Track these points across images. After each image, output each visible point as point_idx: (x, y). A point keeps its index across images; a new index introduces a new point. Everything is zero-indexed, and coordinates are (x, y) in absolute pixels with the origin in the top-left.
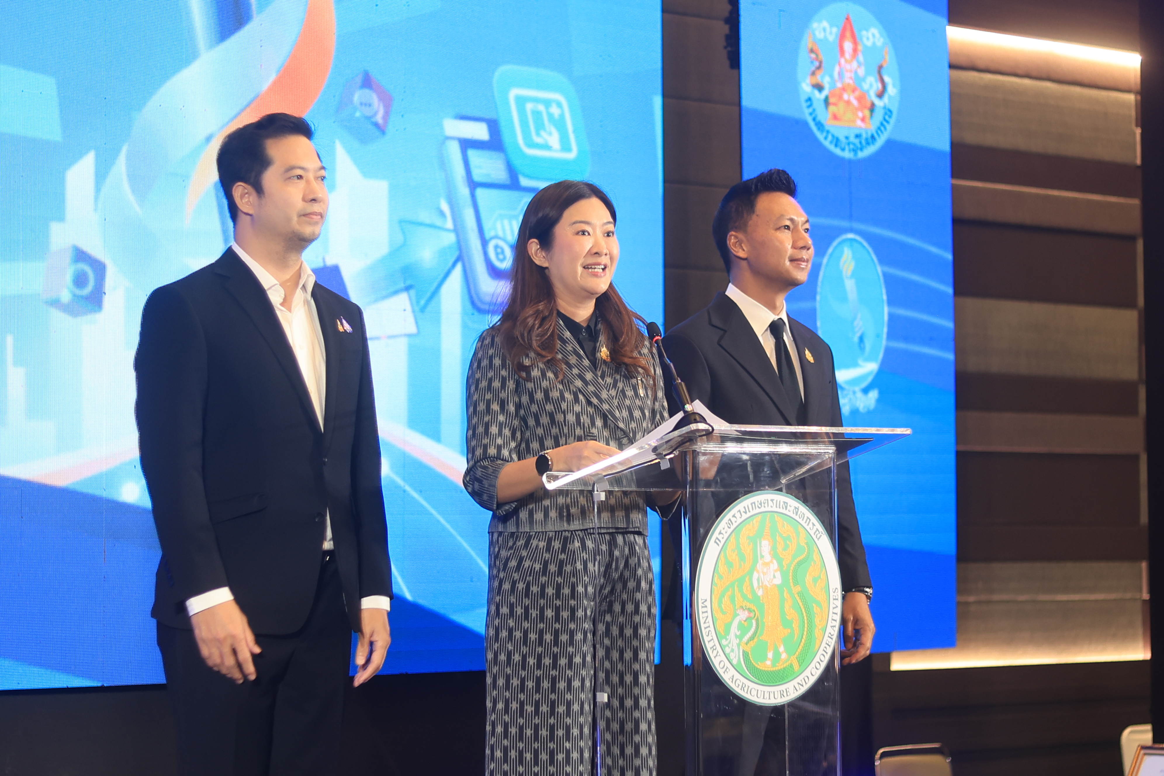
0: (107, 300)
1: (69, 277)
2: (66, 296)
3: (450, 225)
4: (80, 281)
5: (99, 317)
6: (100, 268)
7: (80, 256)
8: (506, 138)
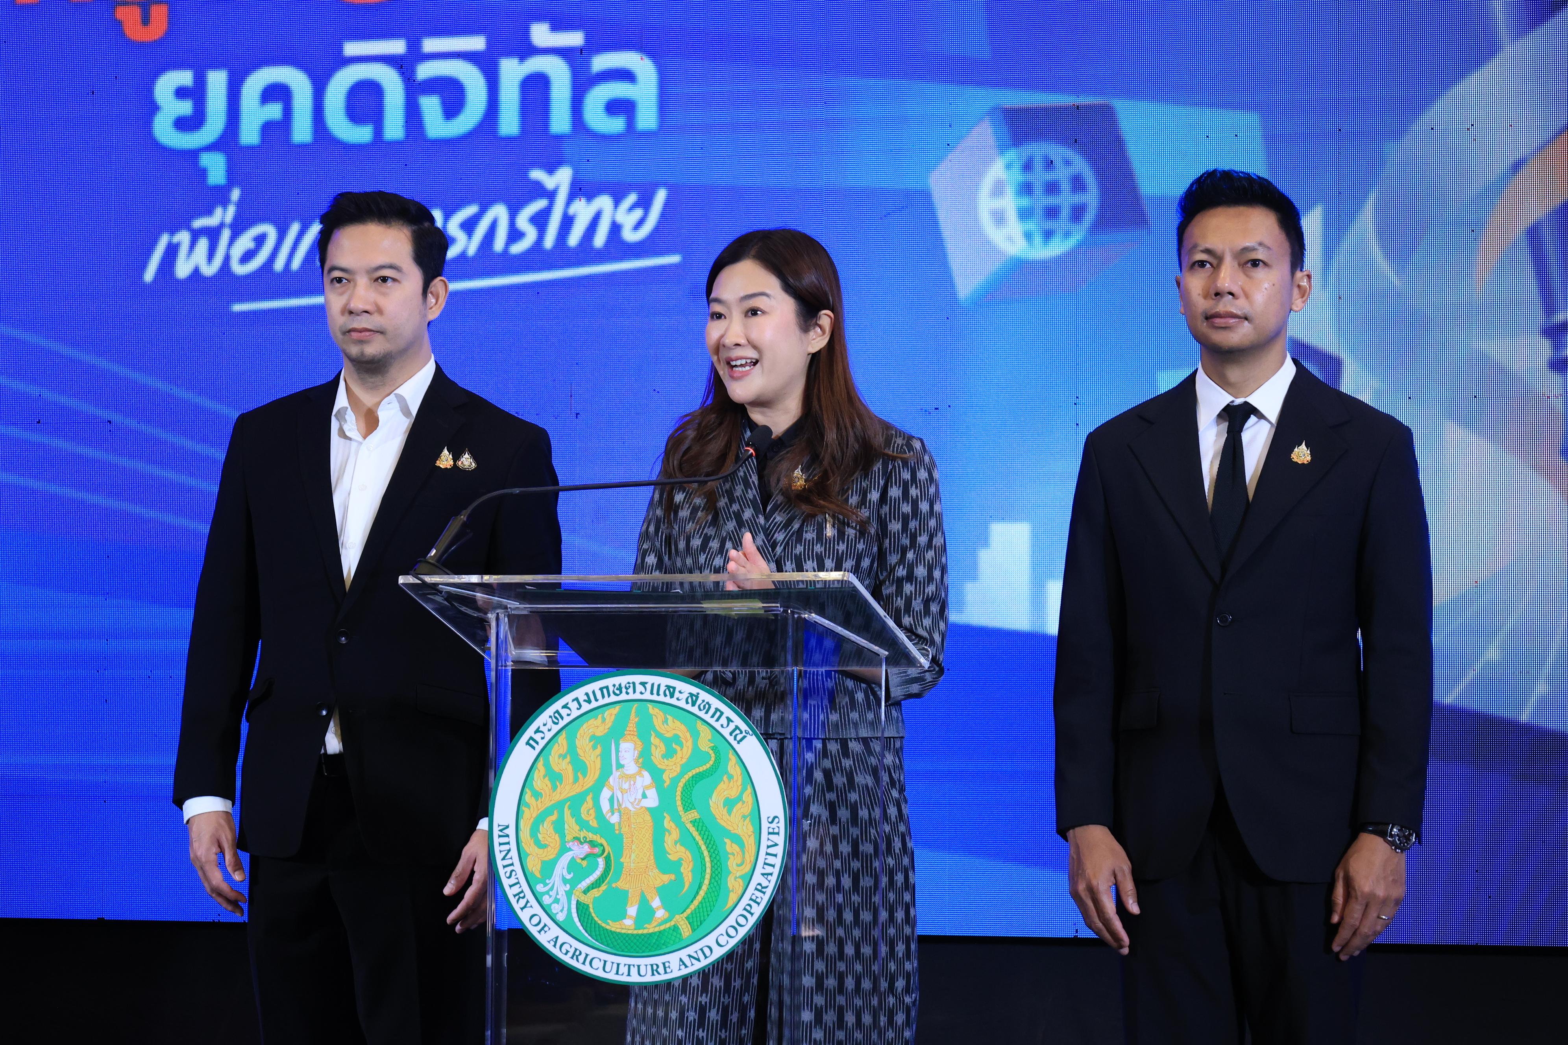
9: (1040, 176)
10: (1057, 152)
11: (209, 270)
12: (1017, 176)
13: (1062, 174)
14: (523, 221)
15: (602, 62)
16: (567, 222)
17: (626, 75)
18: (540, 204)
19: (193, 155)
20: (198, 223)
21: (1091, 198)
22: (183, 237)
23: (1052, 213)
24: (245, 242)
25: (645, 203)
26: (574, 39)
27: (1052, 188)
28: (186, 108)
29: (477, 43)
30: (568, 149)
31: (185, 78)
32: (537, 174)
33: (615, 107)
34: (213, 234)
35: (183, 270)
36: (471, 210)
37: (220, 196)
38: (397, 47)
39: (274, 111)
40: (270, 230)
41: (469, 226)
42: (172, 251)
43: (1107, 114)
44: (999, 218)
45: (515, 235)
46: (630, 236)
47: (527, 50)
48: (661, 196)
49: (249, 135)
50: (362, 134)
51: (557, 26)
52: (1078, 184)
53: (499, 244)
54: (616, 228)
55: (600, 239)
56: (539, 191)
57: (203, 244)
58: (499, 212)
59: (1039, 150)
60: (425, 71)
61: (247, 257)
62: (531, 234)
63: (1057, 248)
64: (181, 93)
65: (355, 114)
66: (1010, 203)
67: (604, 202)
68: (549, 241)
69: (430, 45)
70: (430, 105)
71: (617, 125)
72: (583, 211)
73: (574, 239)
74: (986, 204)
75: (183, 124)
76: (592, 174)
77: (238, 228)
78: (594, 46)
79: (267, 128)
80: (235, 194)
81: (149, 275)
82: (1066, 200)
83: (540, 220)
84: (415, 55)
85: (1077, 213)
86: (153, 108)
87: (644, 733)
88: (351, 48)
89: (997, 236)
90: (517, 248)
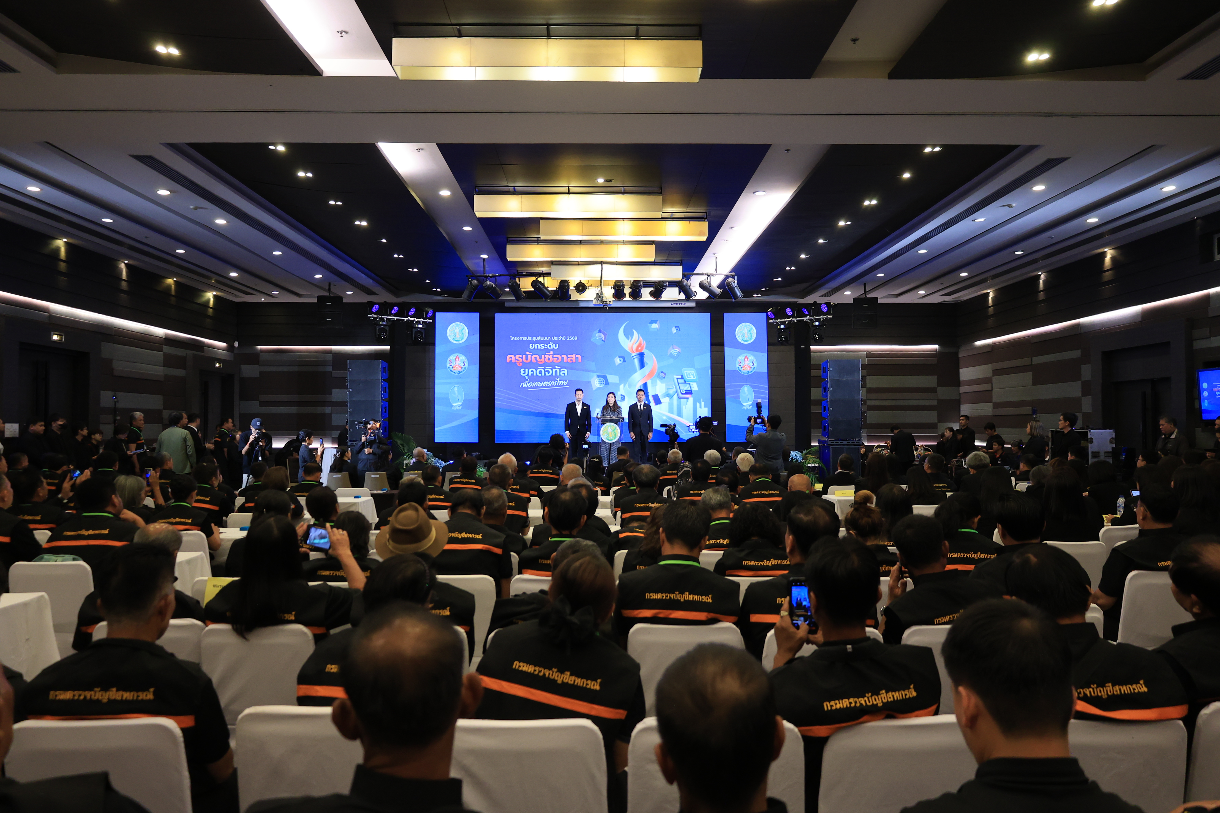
0: (625, 400)
1: (620, 397)
2: (620, 400)
3: (675, 388)
4: (622, 398)
5: (624, 402)
6: (624, 396)
7: (622, 395)
8: (684, 376)
9: (600, 380)
10: (602, 378)
11: (526, 386)
12: (598, 380)
13: (602, 380)
14: (555, 383)
15: (562, 370)
16: (559, 383)
17: (564, 371)
18: (557, 381)
19: (525, 376)
20: (525, 382)
21: (604, 382)
22: (524, 383)
23: (601, 383)
24: (530, 384)
25: (566, 382)
26: (560, 367)
27: (601, 381)
28: (524, 372)
29: (551, 367)
30: (559, 377)
31: (524, 369)
32: (556, 379)
33: (563, 373)
34: (526, 383)
35: (524, 386)
36: (550, 382)
37: (527, 380)
38: (543, 368)
39: (532, 373)
40: (532, 383)
41: (550, 383)
42: (523, 385)
43: (606, 375)
44: (597, 384)
45: (554, 384)
46: (565, 384)
47: (555, 368)
48: (567, 381)
49: (530, 375)
50: (540, 375)
51: (558, 366)
52: (603, 381)
53: (553, 385)
54: (563, 384)
55: (562, 385)
56: (556, 380)
57: (526, 384)
58: (553, 382)
59: (600, 378)
60: (546, 370)
61: (530, 385)
62: (556, 384)
63: (602, 386)
64: (523, 371)
65: (539, 373)
66: (598, 382)
67: (562, 381)
68: (557, 385)
69: (546, 367)
70: (547, 373)
71: (563, 375)
72: (560, 382)
73: (560, 384)
74: (596, 383)
75: (523, 374)
76: (561, 379)
77: (529, 383)
78: (561, 368)
79: (531, 374)
80: (529, 380)
81: (520, 387)
82: (602, 382)
83: (557, 383)
84: (545, 368)
85: (603, 383)
86: (521, 372)
87: (611, 427)
88: (539, 367)
89: (596, 385)
90: (555, 385)
